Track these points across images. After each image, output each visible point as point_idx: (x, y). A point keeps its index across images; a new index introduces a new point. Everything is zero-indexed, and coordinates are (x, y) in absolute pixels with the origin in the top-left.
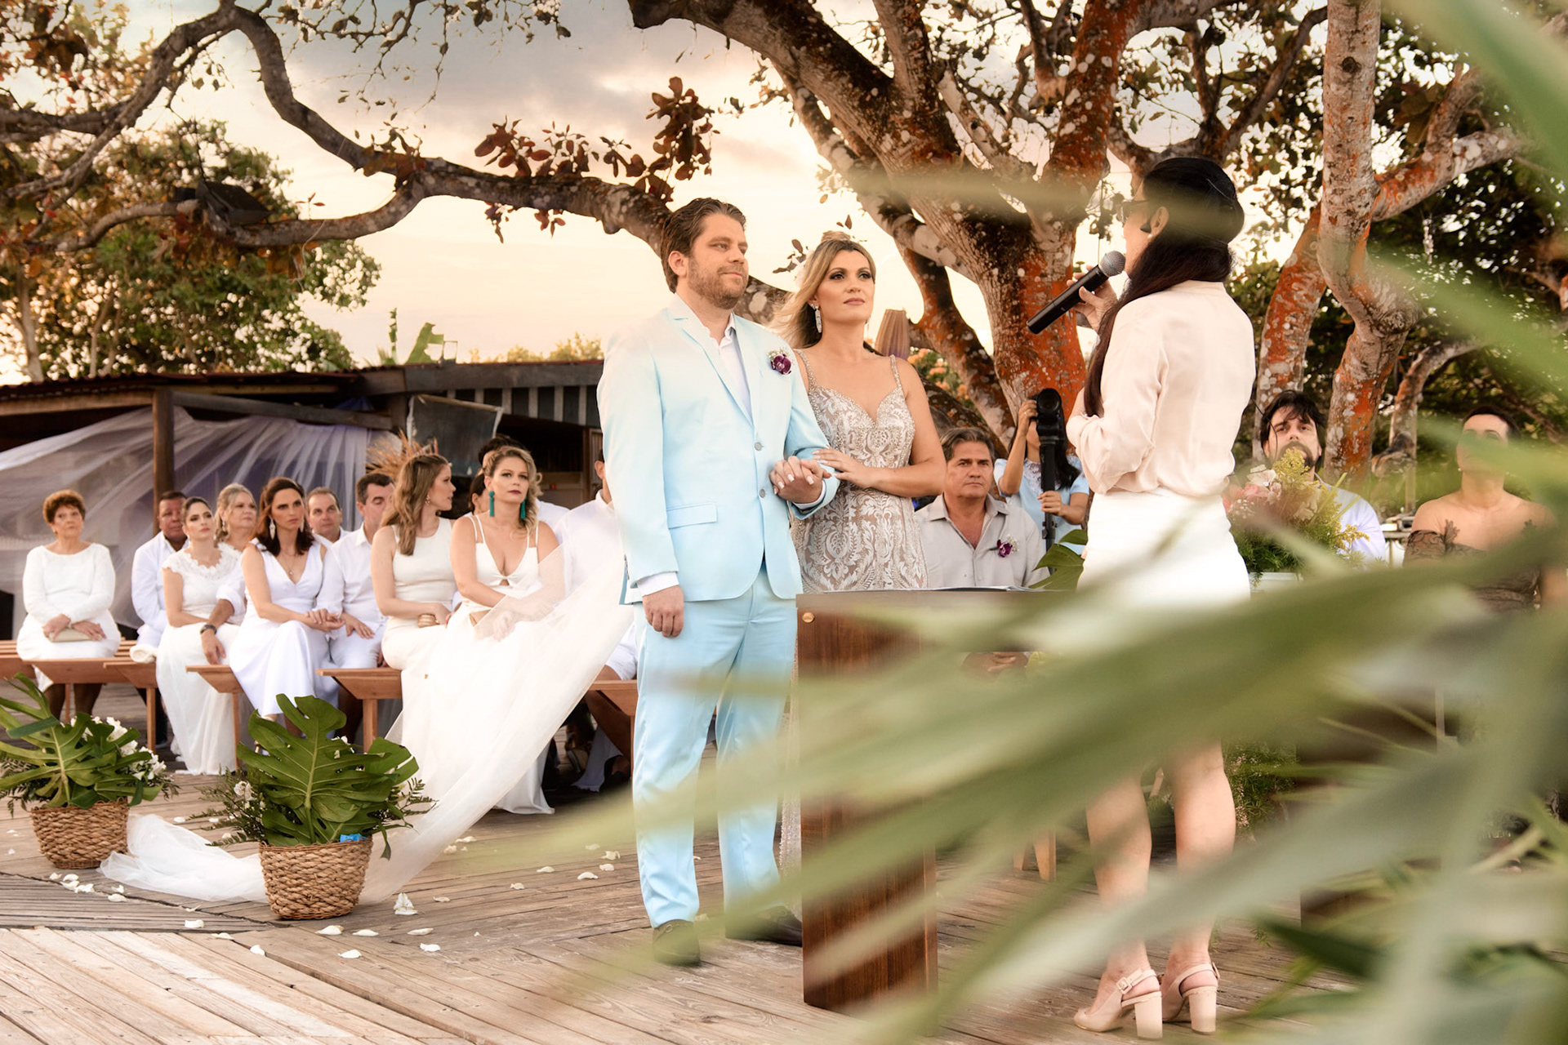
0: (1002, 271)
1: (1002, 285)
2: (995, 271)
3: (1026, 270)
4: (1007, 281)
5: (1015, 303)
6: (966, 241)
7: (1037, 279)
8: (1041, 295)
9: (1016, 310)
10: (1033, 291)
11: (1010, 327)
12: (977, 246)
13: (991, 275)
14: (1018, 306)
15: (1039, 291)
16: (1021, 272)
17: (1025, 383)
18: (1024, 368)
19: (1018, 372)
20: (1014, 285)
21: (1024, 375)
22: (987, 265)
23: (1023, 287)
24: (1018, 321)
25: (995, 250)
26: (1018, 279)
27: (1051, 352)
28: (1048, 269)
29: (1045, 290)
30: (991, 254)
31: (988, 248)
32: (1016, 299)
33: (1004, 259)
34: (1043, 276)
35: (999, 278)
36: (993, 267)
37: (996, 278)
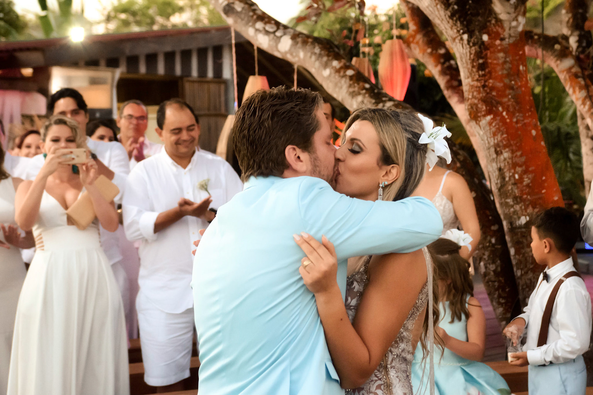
0: (470, 37)
1: (471, 47)
2: (465, 37)
3: (489, 35)
4: (474, 44)
5: (481, 61)
6: (442, 13)
7: (498, 42)
8: (501, 55)
9: (482, 67)
10: (494, 52)
11: (477, 80)
12: (451, 17)
13: (462, 39)
14: (483, 64)
15: (499, 51)
16: (485, 38)
17: (490, 124)
18: (489, 113)
19: (484, 116)
20: (480, 47)
21: (489, 118)
22: (458, 31)
23: (487, 48)
24: (484, 75)
25: (465, 20)
26: (483, 42)
27: (509, 100)
28: (506, 34)
29: (503, 50)
30: (462, 23)
31: (459, 19)
32: (482, 58)
33: (471, 27)
34: (502, 39)
35: (469, 42)
36: (463, 33)
37: (465, 42)
